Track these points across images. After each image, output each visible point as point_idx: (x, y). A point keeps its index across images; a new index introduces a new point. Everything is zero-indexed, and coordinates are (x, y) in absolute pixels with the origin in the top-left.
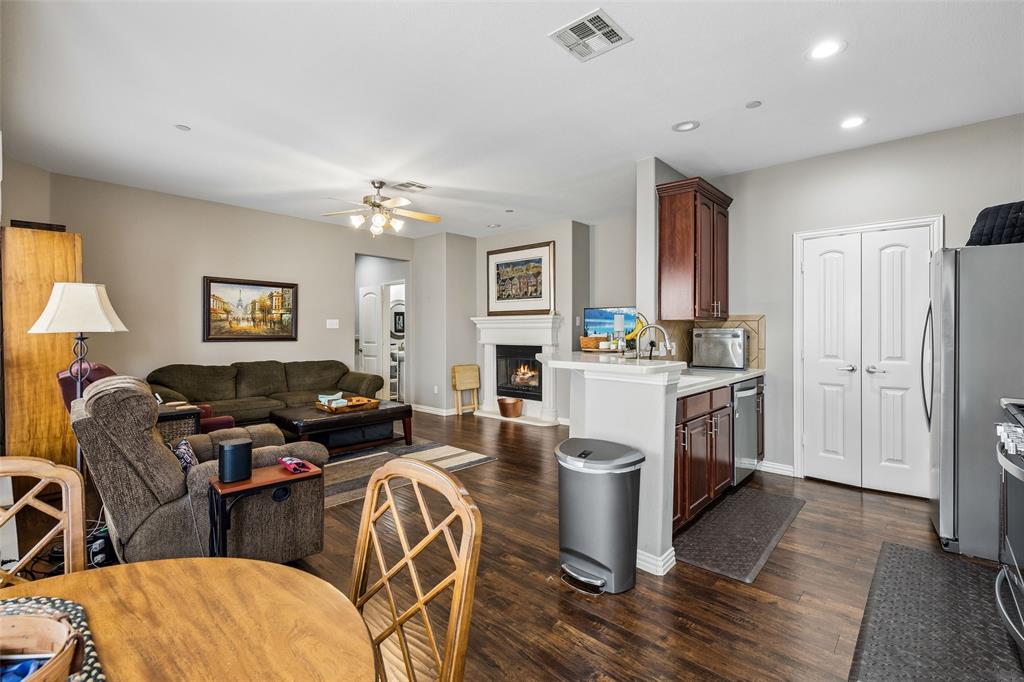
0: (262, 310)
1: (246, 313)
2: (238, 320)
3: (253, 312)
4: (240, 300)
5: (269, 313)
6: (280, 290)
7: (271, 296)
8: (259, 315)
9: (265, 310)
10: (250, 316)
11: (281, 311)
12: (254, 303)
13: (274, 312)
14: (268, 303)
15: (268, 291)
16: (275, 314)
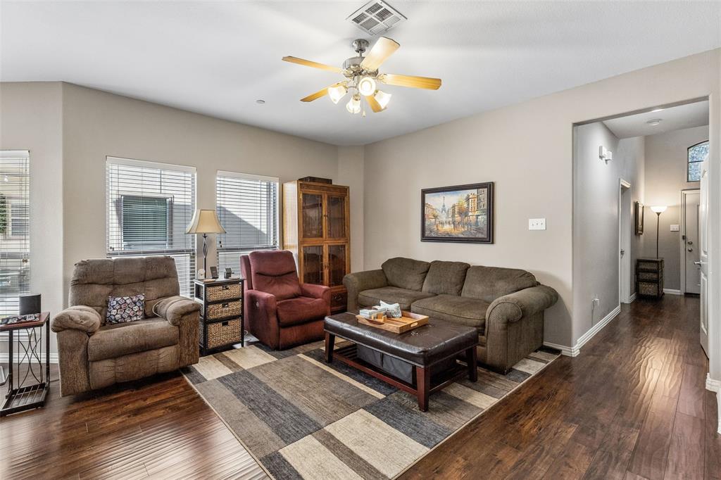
0: (460, 213)
1: (448, 217)
2: (442, 223)
3: (453, 216)
4: (444, 206)
5: (466, 215)
6: (475, 191)
7: (468, 199)
8: (458, 218)
9: (463, 213)
10: (451, 219)
11: (476, 213)
12: (454, 207)
13: (470, 214)
14: (466, 205)
15: (465, 194)
16: (472, 216)
